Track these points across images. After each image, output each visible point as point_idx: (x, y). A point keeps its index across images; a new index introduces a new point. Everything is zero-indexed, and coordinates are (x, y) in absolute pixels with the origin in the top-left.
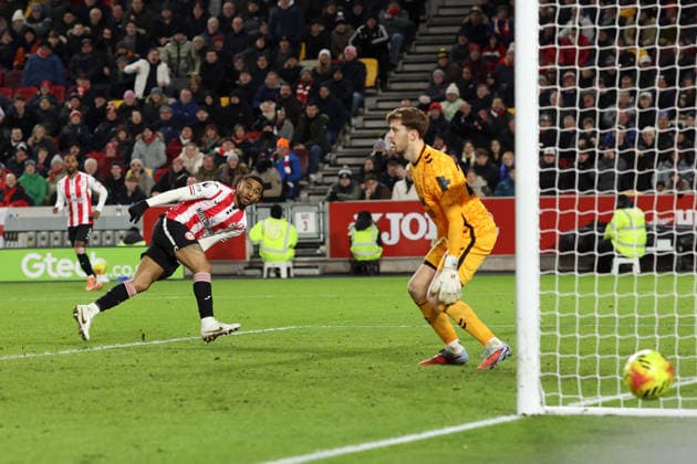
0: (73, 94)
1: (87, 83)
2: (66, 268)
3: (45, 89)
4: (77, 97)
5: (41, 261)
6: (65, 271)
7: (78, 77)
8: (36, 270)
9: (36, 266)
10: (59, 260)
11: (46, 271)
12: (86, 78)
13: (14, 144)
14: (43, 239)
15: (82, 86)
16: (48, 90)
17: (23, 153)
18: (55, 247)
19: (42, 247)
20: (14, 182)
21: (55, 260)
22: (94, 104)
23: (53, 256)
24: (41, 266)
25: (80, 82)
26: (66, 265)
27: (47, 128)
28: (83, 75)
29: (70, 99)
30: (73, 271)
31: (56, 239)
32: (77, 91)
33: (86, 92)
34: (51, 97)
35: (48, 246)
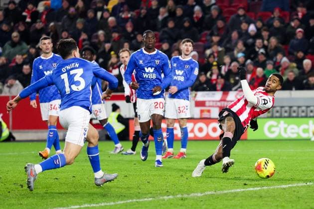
0: (295, 17)
1: (304, 10)
2: (293, 131)
3: (277, 13)
4: (298, 19)
5: (277, 126)
6: (293, 133)
7: (298, 6)
8: (273, 132)
9: (273, 129)
10: (289, 125)
11: (280, 133)
12: (303, 6)
13: (257, 50)
14: (277, 112)
15: (301, 12)
16: (279, 14)
17: (262, 56)
18: (285, 117)
19: (276, 117)
20: (262, 74)
21: (286, 126)
22: (309, 24)
23: (285, 123)
24: (276, 130)
25: (299, 9)
26: (293, 129)
27: (278, 39)
28: (301, 4)
29: (293, 20)
30: (298, 133)
31: (286, 112)
32: (297, 15)
33: (303, 15)
34: (281, 19)
35: (281, 117)
